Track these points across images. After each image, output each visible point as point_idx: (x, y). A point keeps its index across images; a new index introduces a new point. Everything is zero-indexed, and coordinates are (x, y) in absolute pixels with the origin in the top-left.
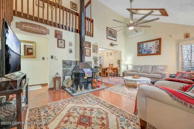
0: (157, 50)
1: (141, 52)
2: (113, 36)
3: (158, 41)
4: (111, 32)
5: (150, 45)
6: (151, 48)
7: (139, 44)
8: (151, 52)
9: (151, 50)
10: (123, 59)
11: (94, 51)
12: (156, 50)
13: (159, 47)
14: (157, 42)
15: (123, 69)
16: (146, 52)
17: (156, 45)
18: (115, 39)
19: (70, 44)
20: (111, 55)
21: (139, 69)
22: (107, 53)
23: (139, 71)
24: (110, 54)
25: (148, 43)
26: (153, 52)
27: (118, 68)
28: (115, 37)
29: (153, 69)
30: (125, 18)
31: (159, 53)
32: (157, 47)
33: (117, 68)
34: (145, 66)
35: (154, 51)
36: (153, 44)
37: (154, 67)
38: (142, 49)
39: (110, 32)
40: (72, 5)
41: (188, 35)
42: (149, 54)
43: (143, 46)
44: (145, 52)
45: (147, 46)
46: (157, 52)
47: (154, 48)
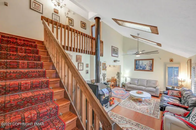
1: (137, 67)
2: (116, 54)
3: (151, 61)
4: (114, 50)
5: (145, 63)
7: (136, 61)
8: (146, 68)
9: (146, 67)
10: (122, 72)
11: (103, 69)
13: (152, 66)
15: (122, 80)
18: (117, 56)
19: (87, 66)
21: (136, 82)
23: (137, 84)
25: (144, 61)
26: (147, 69)
27: (117, 80)
30: (124, 36)
31: (151, 70)
32: (151, 65)
35: (148, 68)
36: (147, 63)
37: (148, 81)
38: (139, 65)
40: (82, 25)
41: (172, 60)
42: (144, 69)
43: (139, 63)
44: (141, 68)
45: (142, 63)
46: (151, 69)
47: (148, 65)
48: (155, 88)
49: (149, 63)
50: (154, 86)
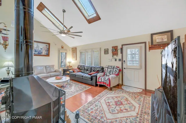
0: (47, 52)
5: (41, 46)
6: (42, 49)
8: (42, 53)
9: (42, 51)
13: (48, 50)
14: (47, 46)
16: (37, 53)
25: (39, 44)
26: (43, 54)
31: (48, 55)
35: (44, 52)
36: (43, 46)
42: (40, 54)
44: (35, 52)
45: (38, 46)
47: (44, 49)
49: (45, 47)
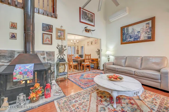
0: (148, 35)
1: (126, 39)
2: (89, 20)
3: (150, 22)
5: (138, 28)
6: (139, 32)
7: (122, 29)
8: (139, 37)
9: (139, 35)
10: (103, 48)
11: (59, 38)
12: (146, 35)
14: (148, 24)
15: (103, 60)
16: (133, 39)
17: (146, 27)
18: (93, 24)
19: (13, 26)
20: (92, 44)
21: (123, 61)
22: (88, 43)
23: (123, 64)
24: (90, 43)
26: (142, 38)
28: (92, 21)
29: (143, 61)
31: (151, 38)
32: (149, 30)
33: (98, 59)
34: (131, 57)
35: (143, 36)
36: (142, 27)
37: (144, 59)
38: (128, 34)
39: (85, 14)
42: (136, 40)
43: (128, 31)
44: (131, 38)
45: (133, 30)
46: (149, 38)
47: (143, 32)
48: (159, 71)
49: (145, 27)
50: (157, 67)
